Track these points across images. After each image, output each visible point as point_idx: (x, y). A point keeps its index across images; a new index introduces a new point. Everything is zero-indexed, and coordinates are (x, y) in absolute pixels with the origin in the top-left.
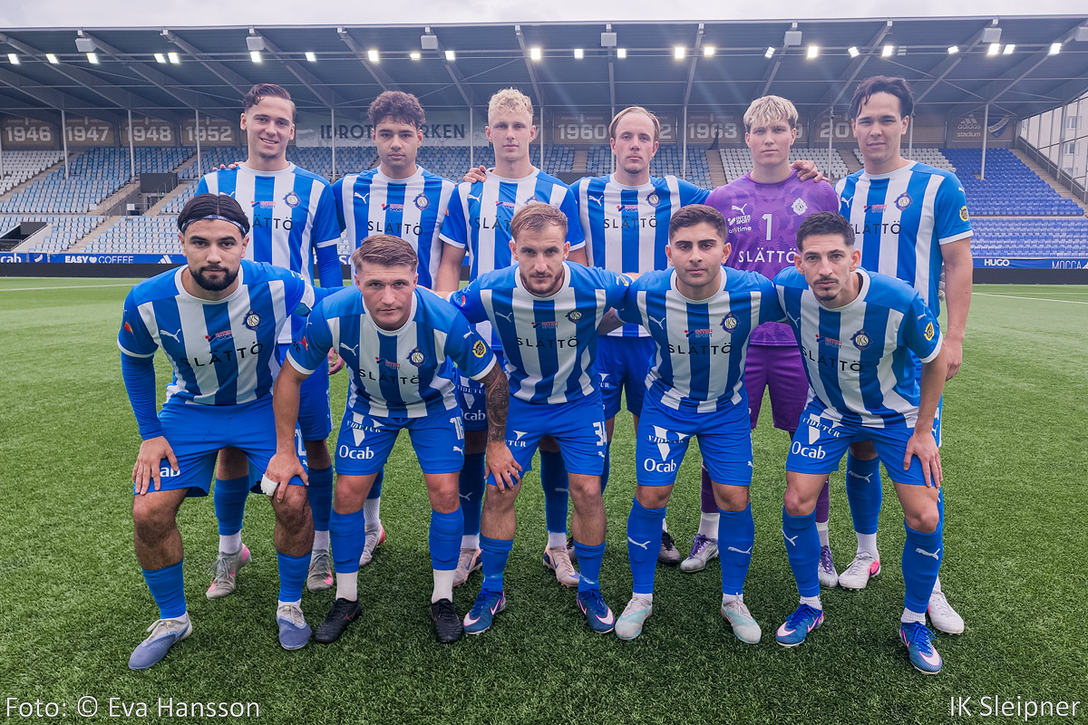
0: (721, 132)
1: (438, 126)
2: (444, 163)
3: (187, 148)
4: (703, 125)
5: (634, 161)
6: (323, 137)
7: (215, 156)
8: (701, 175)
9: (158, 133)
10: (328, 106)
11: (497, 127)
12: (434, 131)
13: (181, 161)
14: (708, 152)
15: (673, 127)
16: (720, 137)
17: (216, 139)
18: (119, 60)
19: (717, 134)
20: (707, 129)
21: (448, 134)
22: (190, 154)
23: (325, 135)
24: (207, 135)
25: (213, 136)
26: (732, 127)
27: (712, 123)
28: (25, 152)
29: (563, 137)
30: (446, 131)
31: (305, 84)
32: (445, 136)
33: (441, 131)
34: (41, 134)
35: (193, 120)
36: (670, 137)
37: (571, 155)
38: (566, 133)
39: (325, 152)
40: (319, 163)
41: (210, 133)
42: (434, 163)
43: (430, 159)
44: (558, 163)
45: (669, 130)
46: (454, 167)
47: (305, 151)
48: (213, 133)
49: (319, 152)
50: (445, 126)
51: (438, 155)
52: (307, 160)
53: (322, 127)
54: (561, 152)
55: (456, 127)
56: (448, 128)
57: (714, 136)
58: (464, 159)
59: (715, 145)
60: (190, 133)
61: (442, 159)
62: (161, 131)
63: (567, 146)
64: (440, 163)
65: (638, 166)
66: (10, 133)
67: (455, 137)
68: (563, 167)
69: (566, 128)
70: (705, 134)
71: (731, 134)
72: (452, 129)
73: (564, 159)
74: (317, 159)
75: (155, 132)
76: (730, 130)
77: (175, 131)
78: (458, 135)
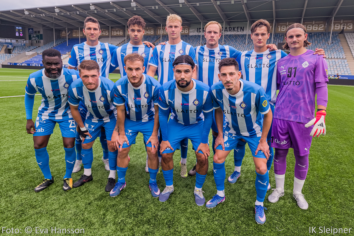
0: (345, 27)
1: (235, 27)
2: (237, 40)
3: (157, 36)
4: (338, 24)
5: (212, 41)
7: (165, 38)
8: (337, 43)
9: (150, 32)
10: (201, 21)
11: (169, 27)
12: (234, 29)
13: (156, 40)
14: (340, 35)
15: (325, 25)
16: (345, 29)
18: (142, 9)
19: (344, 28)
20: (339, 26)
22: (158, 38)
23: (198, 31)
24: (163, 32)
26: (350, 25)
27: (342, 23)
28: (116, 38)
29: (279, 30)
30: (237, 29)
31: (195, 14)
32: (237, 31)
33: (236, 29)
34: (120, 33)
35: (160, 27)
36: (323, 29)
37: (282, 37)
38: (281, 29)
39: (198, 37)
40: (196, 40)
42: (233, 40)
43: (232, 38)
44: (278, 39)
45: (323, 27)
46: (240, 41)
47: (192, 36)
49: (196, 37)
50: (237, 27)
51: (235, 37)
52: (192, 39)
53: (198, 28)
54: (278, 36)
55: (241, 28)
57: (342, 28)
58: (243, 38)
59: (342, 32)
60: (159, 31)
63: (281, 33)
64: (235, 40)
65: (213, 43)
66: (113, 33)
68: (280, 41)
69: (281, 27)
70: (339, 28)
71: (350, 27)
73: (280, 38)
74: (196, 39)
75: (149, 31)
76: (350, 26)
77: (155, 31)
78: (242, 30)
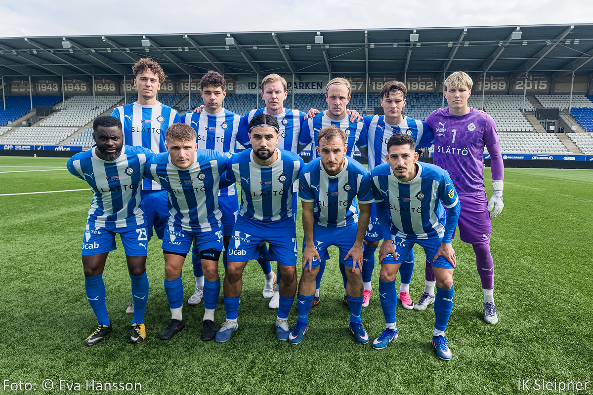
1: (309, 83)
2: (313, 102)
3: (180, 94)
6: (249, 89)
10: (256, 73)
12: (307, 85)
13: (179, 100)
15: (434, 83)
17: (195, 89)
18: (159, 51)
21: (314, 87)
22: (183, 97)
23: (251, 87)
28: (103, 97)
29: (374, 89)
30: (312, 86)
31: (248, 61)
32: (312, 88)
33: (310, 86)
34: (110, 87)
36: (432, 89)
38: (376, 87)
39: (250, 96)
41: (192, 86)
43: (306, 100)
45: (432, 85)
47: (240, 96)
48: (194, 86)
49: (247, 96)
50: (312, 83)
51: (309, 98)
52: (242, 100)
53: (249, 83)
55: (318, 83)
56: (314, 84)
60: (182, 86)
61: (312, 100)
62: (168, 86)
63: (376, 93)
64: (311, 102)
67: (318, 88)
69: (376, 84)
72: (316, 84)
74: (247, 99)
77: (175, 86)
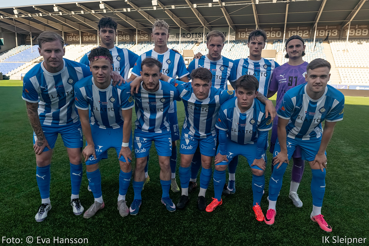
0: (330, 33)
3: (134, 42)
4: (323, 30)
5: (215, 55)
6: (177, 38)
11: (155, 34)
15: (309, 31)
16: (329, 35)
17: (143, 39)
20: (324, 32)
24: (140, 37)
25: (142, 38)
26: (335, 31)
27: (327, 30)
31: (171, 18)
36: (307, 36)
41: (141, 37)
45: (307, 33)
48: (142, 37)
53: (177, 34)
57: (327, 35)
59: (327, 39)
60: (135, 37)
62: (127, 36)
65: (216, 57)
70: (323, 34)
71: (335, 34)
75: (125, 37)
77: (131, 36)
